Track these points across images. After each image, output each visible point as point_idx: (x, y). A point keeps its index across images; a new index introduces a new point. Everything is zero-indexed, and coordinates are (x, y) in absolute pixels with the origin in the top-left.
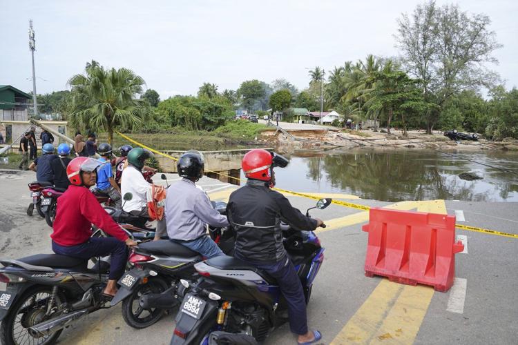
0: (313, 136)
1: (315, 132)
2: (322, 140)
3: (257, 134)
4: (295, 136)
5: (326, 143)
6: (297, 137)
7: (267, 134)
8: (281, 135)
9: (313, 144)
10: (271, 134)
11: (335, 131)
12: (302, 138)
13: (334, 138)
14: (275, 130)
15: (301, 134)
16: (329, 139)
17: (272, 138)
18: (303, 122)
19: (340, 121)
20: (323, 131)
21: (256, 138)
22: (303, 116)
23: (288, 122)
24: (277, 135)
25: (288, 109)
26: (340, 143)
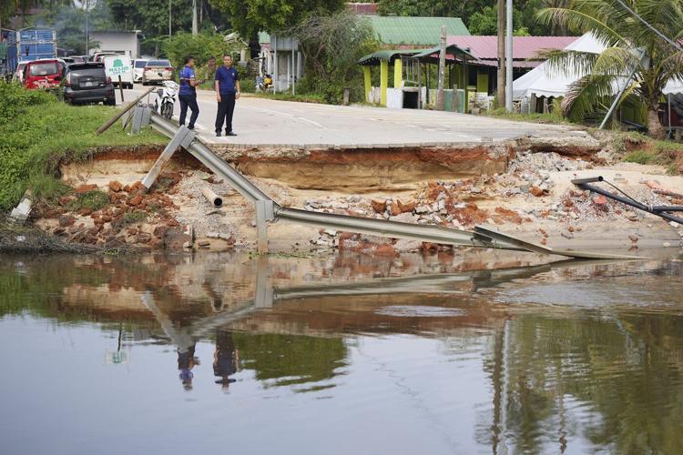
0: (411, 188)
1: (426, 159)
2: (471, 213)
3: (38, 179)
4: (284, 191)
5: (484, 237)
6: (304, 199)
7: (101, 178)
8: (192, 182)
9: (403, 244)
10: (129, 175)
11: (569, 152)
12: (335, 201)
13: (552, 202)
14: (154, 152)
15: (332, 175)
16: (521, 205)
17: (129, 204)
18: (410, 101)
19: (619, 86)
20: (481, 152)
21: (24, 209)
22: (408, 60)
23: (330, 99)
24: (166, 183)
25: (330, 23)
26: (595, 231)
